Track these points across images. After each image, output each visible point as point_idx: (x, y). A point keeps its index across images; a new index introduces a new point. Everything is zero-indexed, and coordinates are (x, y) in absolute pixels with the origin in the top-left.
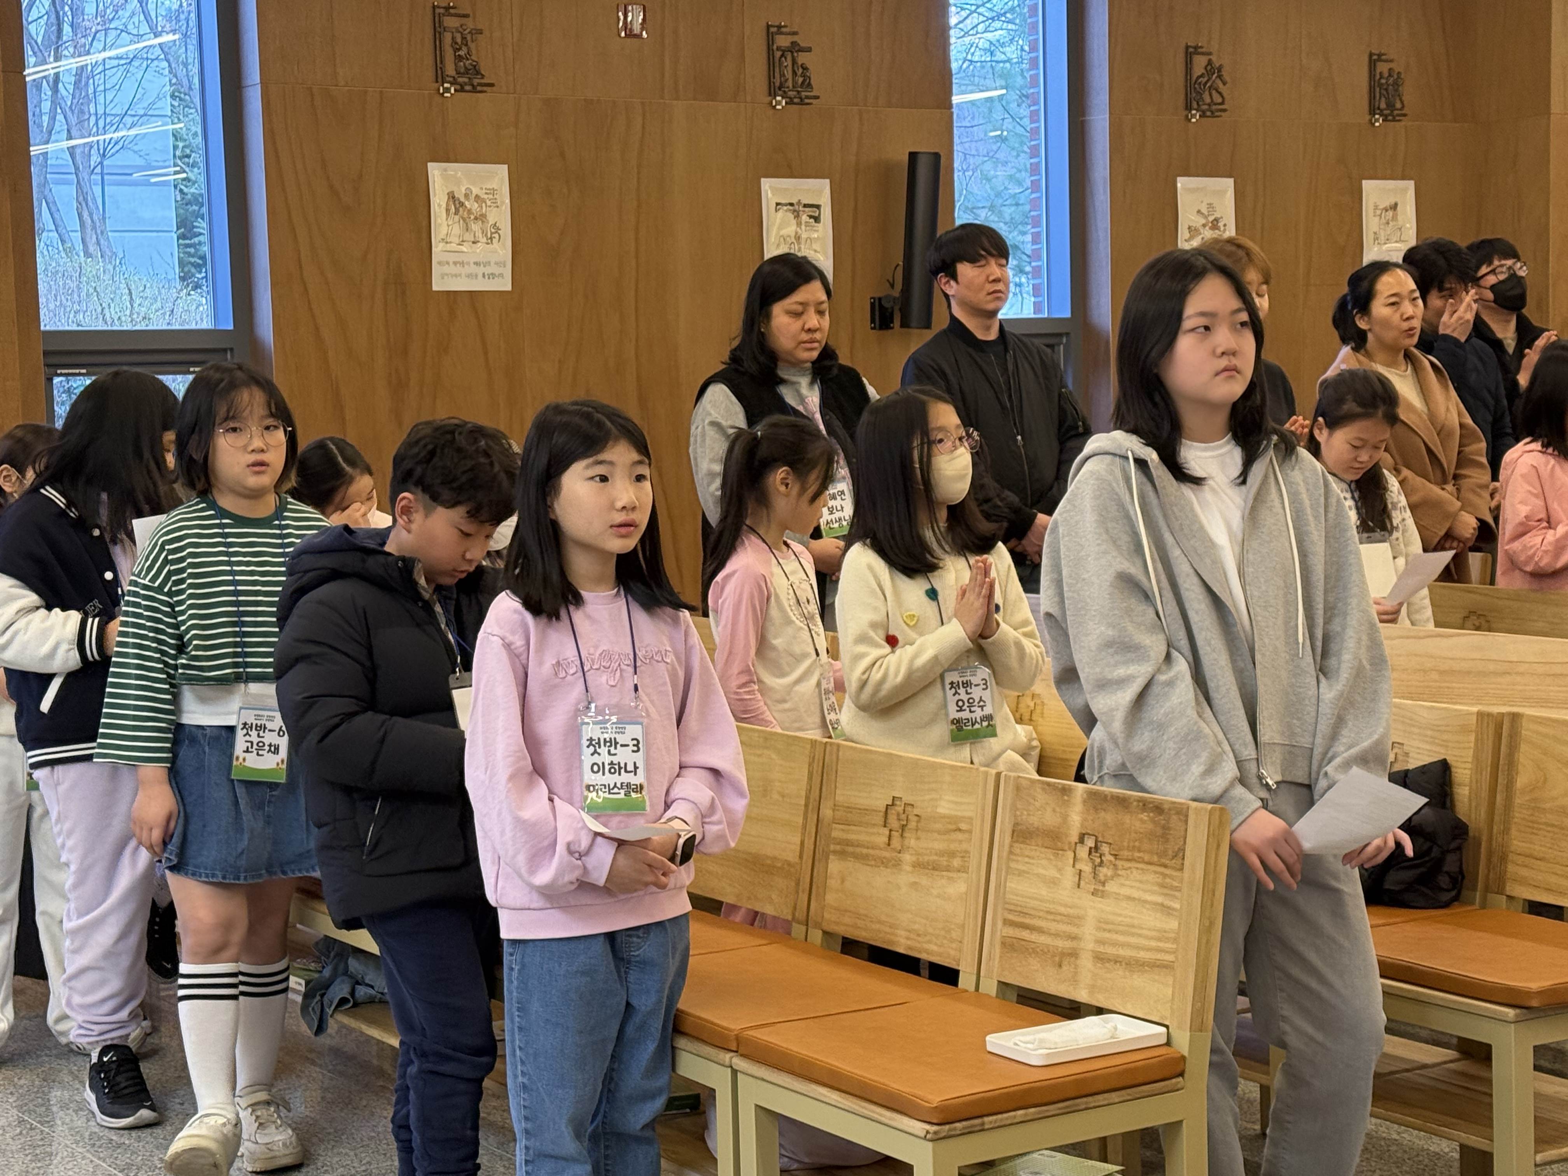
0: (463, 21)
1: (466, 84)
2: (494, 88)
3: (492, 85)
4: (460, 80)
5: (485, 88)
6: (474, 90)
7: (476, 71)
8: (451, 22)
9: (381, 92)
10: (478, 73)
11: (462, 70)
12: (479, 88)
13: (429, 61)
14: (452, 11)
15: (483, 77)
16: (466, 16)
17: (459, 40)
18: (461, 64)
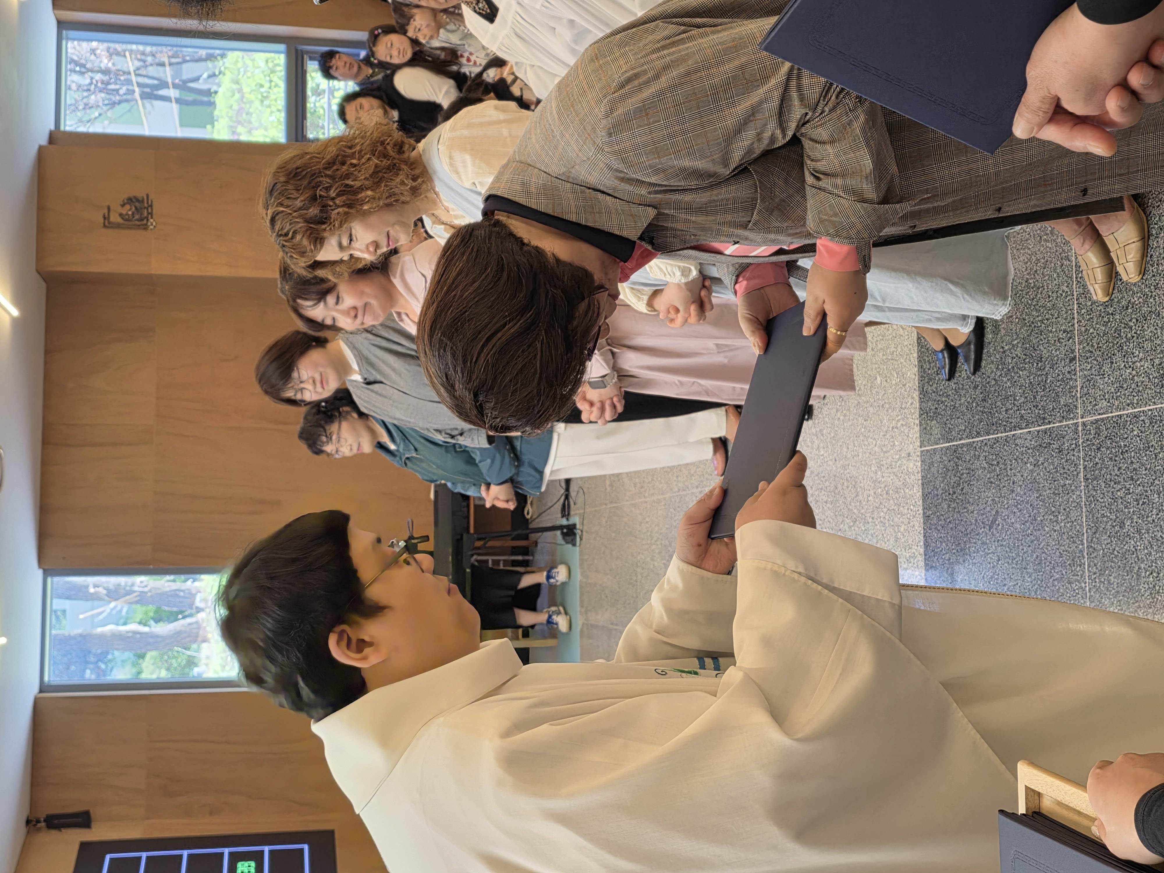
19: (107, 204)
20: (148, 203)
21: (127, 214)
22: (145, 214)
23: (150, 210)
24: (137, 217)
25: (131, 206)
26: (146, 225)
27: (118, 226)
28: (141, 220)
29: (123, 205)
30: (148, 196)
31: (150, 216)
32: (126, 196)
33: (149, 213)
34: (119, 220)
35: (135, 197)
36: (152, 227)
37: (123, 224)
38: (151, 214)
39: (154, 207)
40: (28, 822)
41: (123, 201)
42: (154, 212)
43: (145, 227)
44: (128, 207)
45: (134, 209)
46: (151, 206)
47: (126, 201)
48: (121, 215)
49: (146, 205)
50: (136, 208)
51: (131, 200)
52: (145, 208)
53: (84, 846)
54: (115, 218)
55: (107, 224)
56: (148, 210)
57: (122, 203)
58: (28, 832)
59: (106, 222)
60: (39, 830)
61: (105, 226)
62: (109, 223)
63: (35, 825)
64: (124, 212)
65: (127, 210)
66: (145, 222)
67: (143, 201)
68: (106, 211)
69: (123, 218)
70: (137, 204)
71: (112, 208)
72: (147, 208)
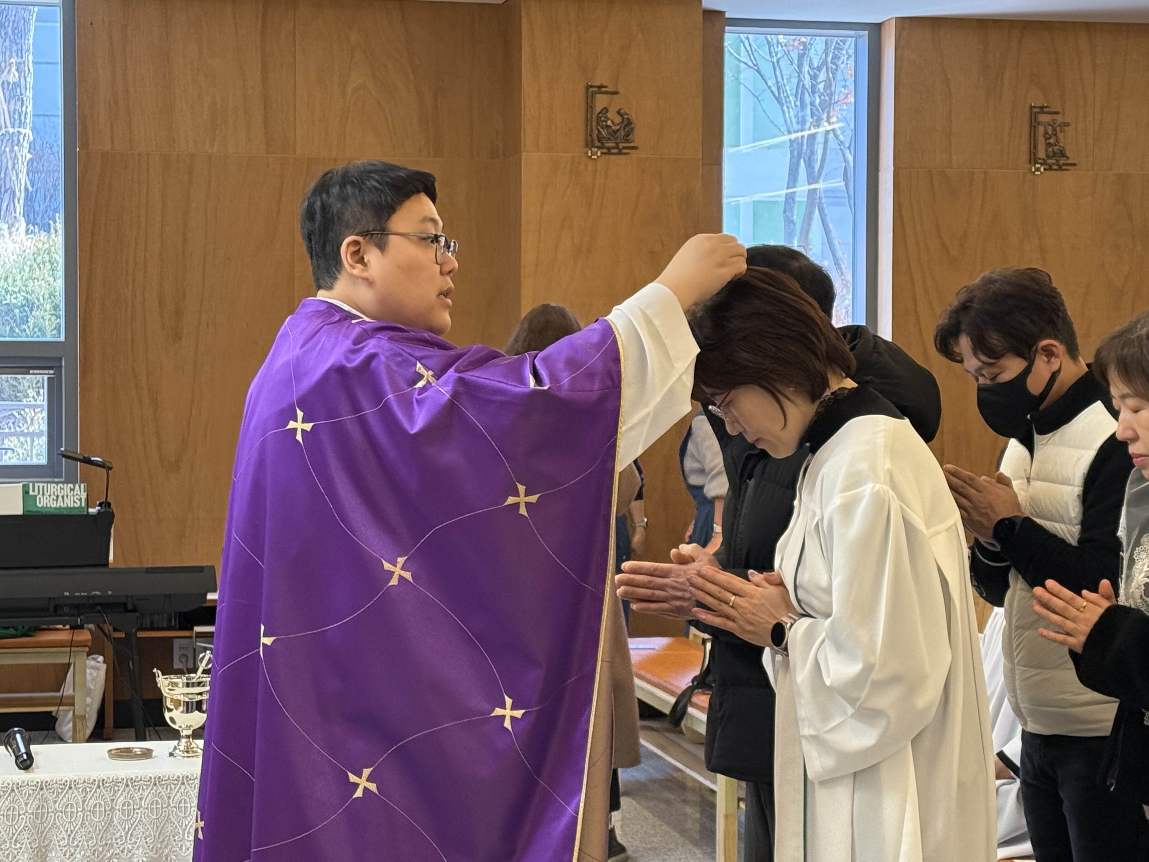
0: (1055, 117)
1: (1053, 164)
2: (1076, 167)
3: (1074, 165)
4: (1049, 161)
5: (1069, 167)
6: (1060, 169)
7: (1062, 154)
8: (1044, 118)
9: (986, 173)
10: (1064, 155)
11: (1051, 155)
12: (1064, 167)
13: (1025, 148)
14: (1046, 110)
15: (1067, 158)
16: (1057, 113)
17: (1050, 132)
18: (1050, 149)
19: (621, 90)
20: (624, 148)
21: (607, 119)
22: (609, 144)
23: (613, 151)
24: (604, 133)
25: (618, 124)
26: (593, 145)
27: (589, 107)
28: (601, 138)
29: (619, 112)
30: (634, 148)
31: (605, 151)
32: (634, 118)
33: (608, 148)
34: (598, 108)
35: (632, 129)
36: (590, 154)
37: (592, 113)
38: (609, 153)
39: (619, 156)
41: (627, 114)
42: (612, 157)
43: (589, 144)
44: (618, 119)
45: (614, 128)
46: (620, 153)
47: (626, 117)
48: (606, 110)
49: (621, 145)
50: (616, 132)
51: (628, 124)
52: (617, 143)
54: (601, 101)
55: (592, 91)
56: (613, 148)
57: (622, 111)
59: (596, 89)
61: (588, 87)
62: (594, 94)
64: (609, 115)
65: (613, 119)
66: (598, 144)
67: (627, 141)
68: (610, 89)
69: (601, 112)
70: (622, 133)
71: (616, 96)
72: (617, 147)
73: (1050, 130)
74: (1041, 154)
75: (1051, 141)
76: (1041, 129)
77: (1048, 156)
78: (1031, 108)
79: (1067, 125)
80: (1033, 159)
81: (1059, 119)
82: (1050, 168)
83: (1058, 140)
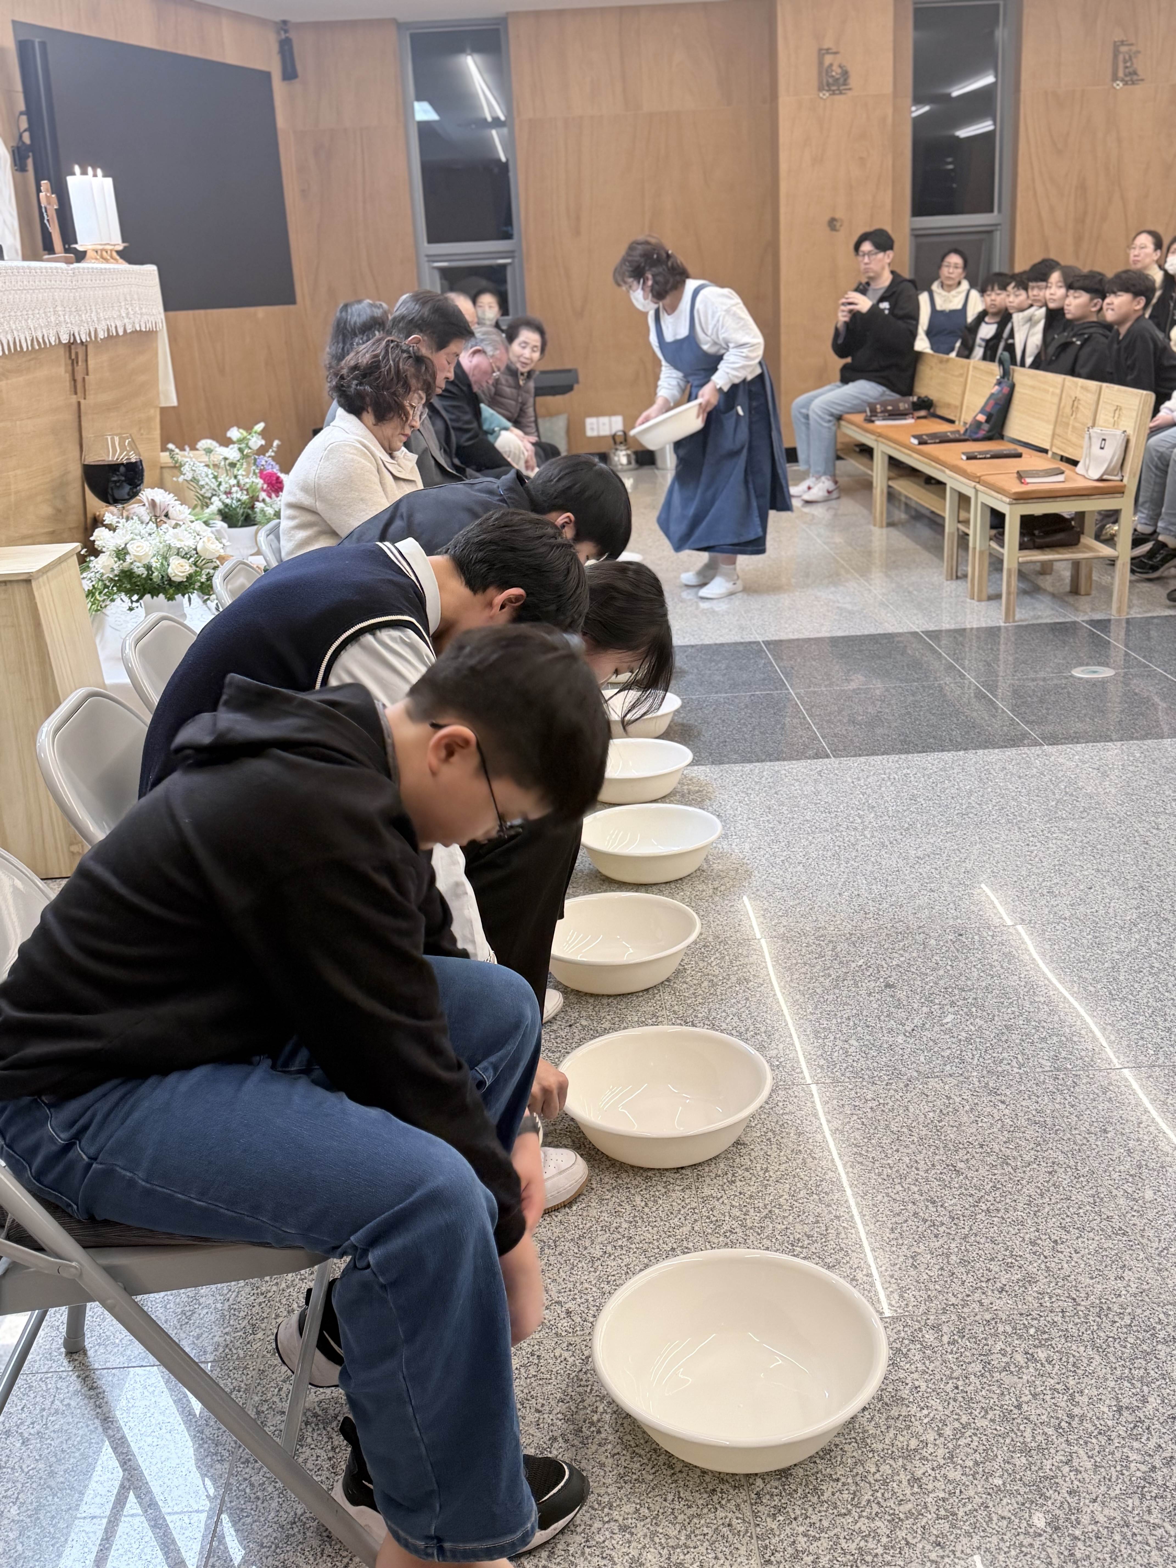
2: (1144, 82)
3: (1142, 80)
4: (1127, 79)
6: (1133, 83)
7: (1135, 73)
8: (1123, 49)
9: (1083, 90)
13: (1110, 71)
18: (1127, 70)
21: (832, 71)
22: (834, 88)
24: (831, 80)
26: (824, 89)
27: (821, 63)
28: (828, 85)
29: (840, 66)
30: (850, 89)
33: (834, 91)
38: (834, 94)
40: (285, 22)
43: (821, 89)
44: (839, 71)
46: (841, 93)
48: (831, 65)
50: (838, 79)
51: (845, 74)
53: (267, 76)
54: (828, 59)
55: (822, 53)
58: (276, 23)
59: (823, 52)
60: (278, 33)
61: (820, 50)
62: (824, 54)
63: (282, 29)
65: (836, 72)
66: (826, 88)
68: (834, 50)
70: (841, 81)
72: (838, 90)
73: (1127, 57)
74: (1121, 74)
75: (1128, 64)
76: (1121, 57)
77: (1126, 75)
78: (1115, 42)
79: (1138, 52)
80: (1115, 78)
81: (1134, 48)
82: (1126, 83)
83: (1132, 64)
